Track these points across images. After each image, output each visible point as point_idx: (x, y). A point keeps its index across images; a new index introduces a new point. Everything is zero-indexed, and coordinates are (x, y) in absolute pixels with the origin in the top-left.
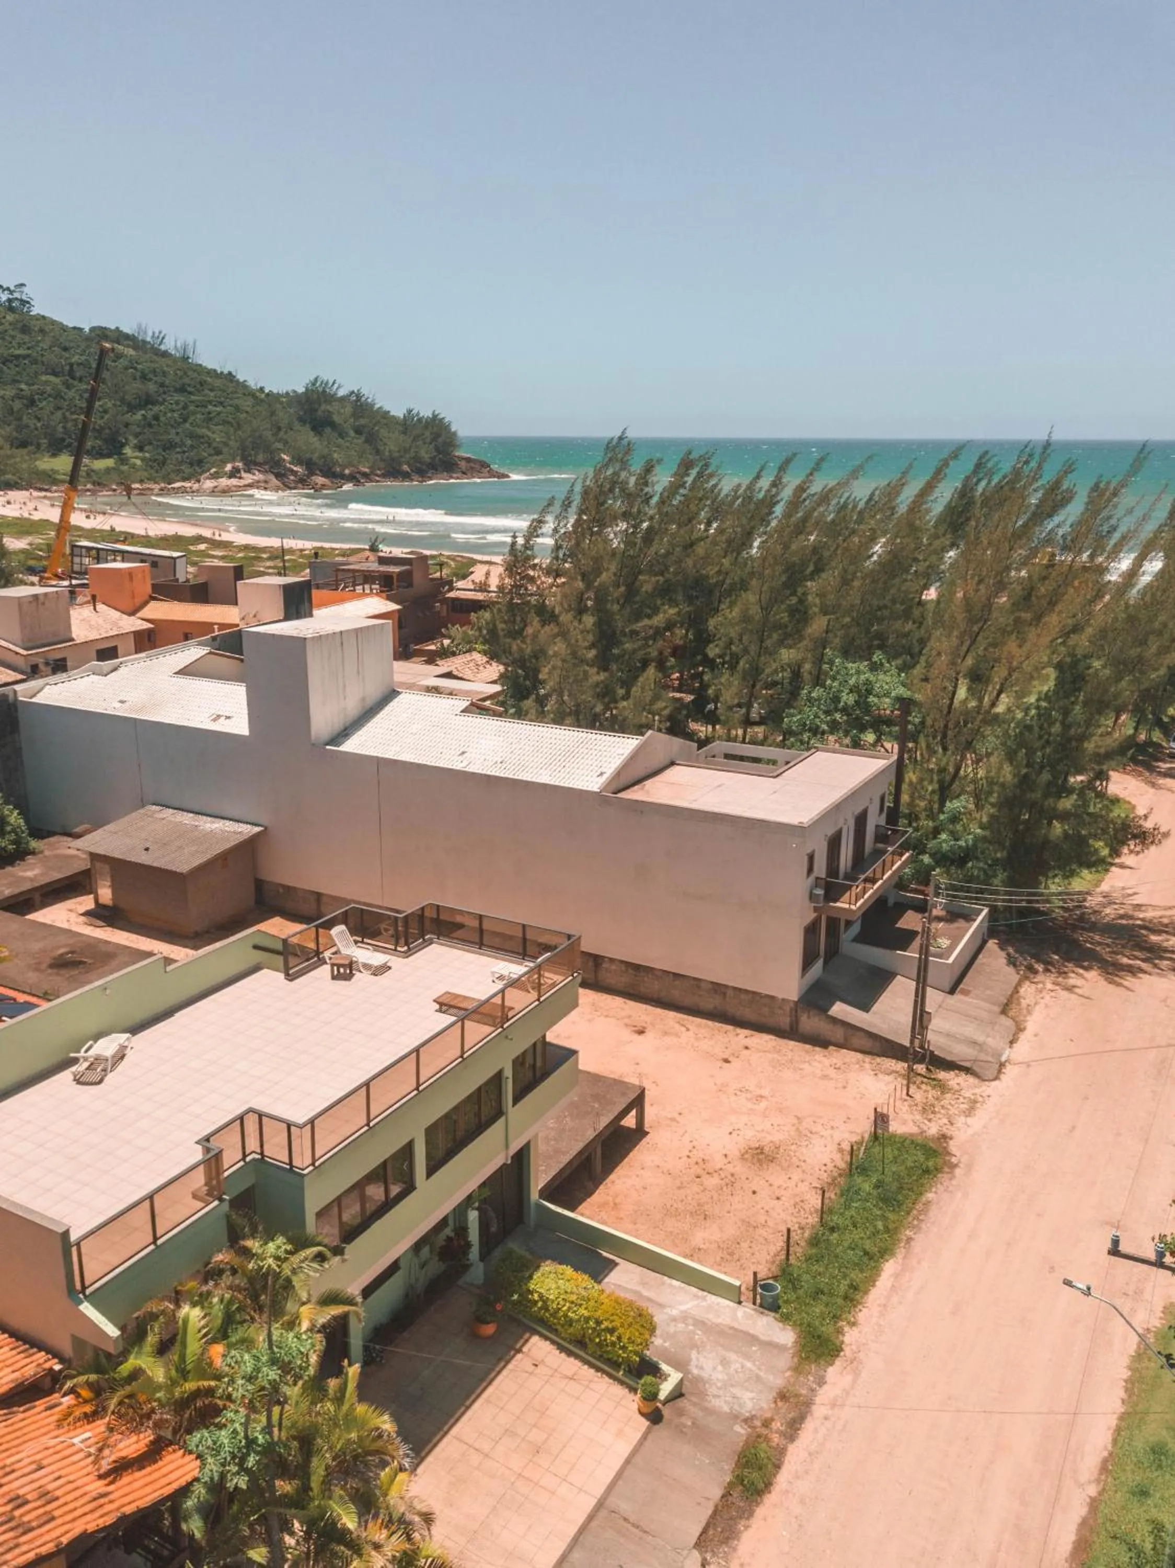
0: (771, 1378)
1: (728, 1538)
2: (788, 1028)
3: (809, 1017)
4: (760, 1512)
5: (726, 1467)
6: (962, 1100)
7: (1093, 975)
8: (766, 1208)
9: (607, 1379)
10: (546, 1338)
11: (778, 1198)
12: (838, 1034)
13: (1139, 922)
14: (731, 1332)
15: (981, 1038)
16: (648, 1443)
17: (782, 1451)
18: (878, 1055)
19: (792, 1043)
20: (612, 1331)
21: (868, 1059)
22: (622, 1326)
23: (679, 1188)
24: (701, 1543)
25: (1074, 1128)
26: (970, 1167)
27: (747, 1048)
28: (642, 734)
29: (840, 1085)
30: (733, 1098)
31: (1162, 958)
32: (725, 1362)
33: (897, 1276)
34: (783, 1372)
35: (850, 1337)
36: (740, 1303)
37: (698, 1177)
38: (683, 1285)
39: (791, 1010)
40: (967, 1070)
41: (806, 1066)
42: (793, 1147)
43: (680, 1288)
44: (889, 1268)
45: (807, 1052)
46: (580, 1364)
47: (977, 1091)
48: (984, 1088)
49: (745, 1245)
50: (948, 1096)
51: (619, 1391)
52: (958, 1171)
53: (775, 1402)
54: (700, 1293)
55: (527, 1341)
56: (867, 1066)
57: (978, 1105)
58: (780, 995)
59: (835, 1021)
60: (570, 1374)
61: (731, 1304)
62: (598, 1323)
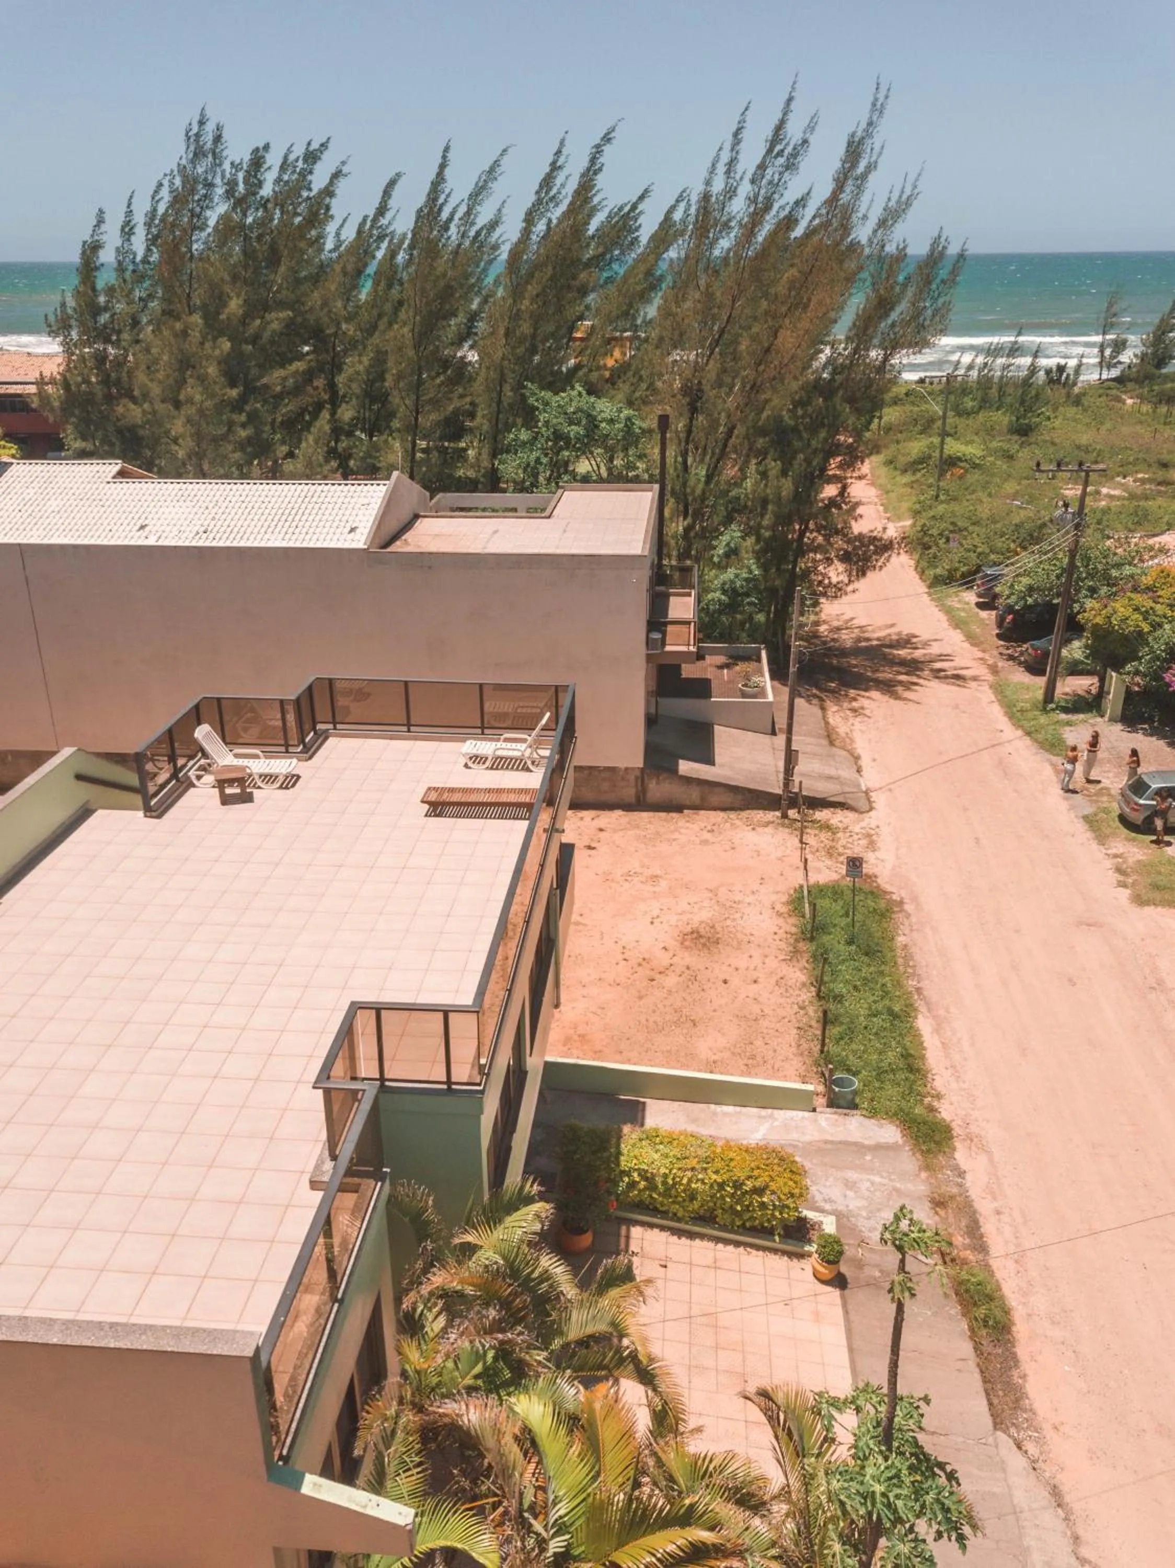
0: (910, 1186)
1: (1017, 1400)
2: (633, 800)
3: (658, 783)
4: (1021, 1351)
5: (953, 1312)
6: (856, 837)
7: (875, 694)
8: (751, 995)
9: (754, 1252)
10: (651, 1226)
11: (755, 982)
12: (694, 794)
13: (875, 643)
14: (829, 1146)
15: (833, 772)
16: (852, 1316)
17: (987, 1267)
18: (741, 809)
19: (645, 815)
20: (760, 1191)
21: (733, 815)
22: (772, 1179)
23: (640, 998)
24: (998, 1422)
25: (977, 839)
26: (915, 899)
27: (601, 830)
28: (388, 478)
29: (728, 847)
30: (626, 885)
31: (922, 670)
32: (850, 1185)
33: (937, 1030)
34: (918, 1175)
35: (946, 1112)
36: (814, 1110)
37: (653, 980)
38: (738, 1109)
39: (637, 778)
40: (842, 806)
41: (676, 835)
42: (728, 922)
43: (737, 1113)
44: (923, 1024)
45: (665, 820)
46: (711, 1245)
47: (863, 824)
48: (867, 821)
49: (759, 1043)
50: (840, 835)
51: (779, 1263)
52: (908, 907)
53: (937, 1213)
54: (764, 1112)
55: (628, 1237)
56: (738, 822)
57: (874, 837)
58: (622, 764)
59: (688, 780)
60: (710, 1261)
61: (806, 1114)
62: (738, 1185)
